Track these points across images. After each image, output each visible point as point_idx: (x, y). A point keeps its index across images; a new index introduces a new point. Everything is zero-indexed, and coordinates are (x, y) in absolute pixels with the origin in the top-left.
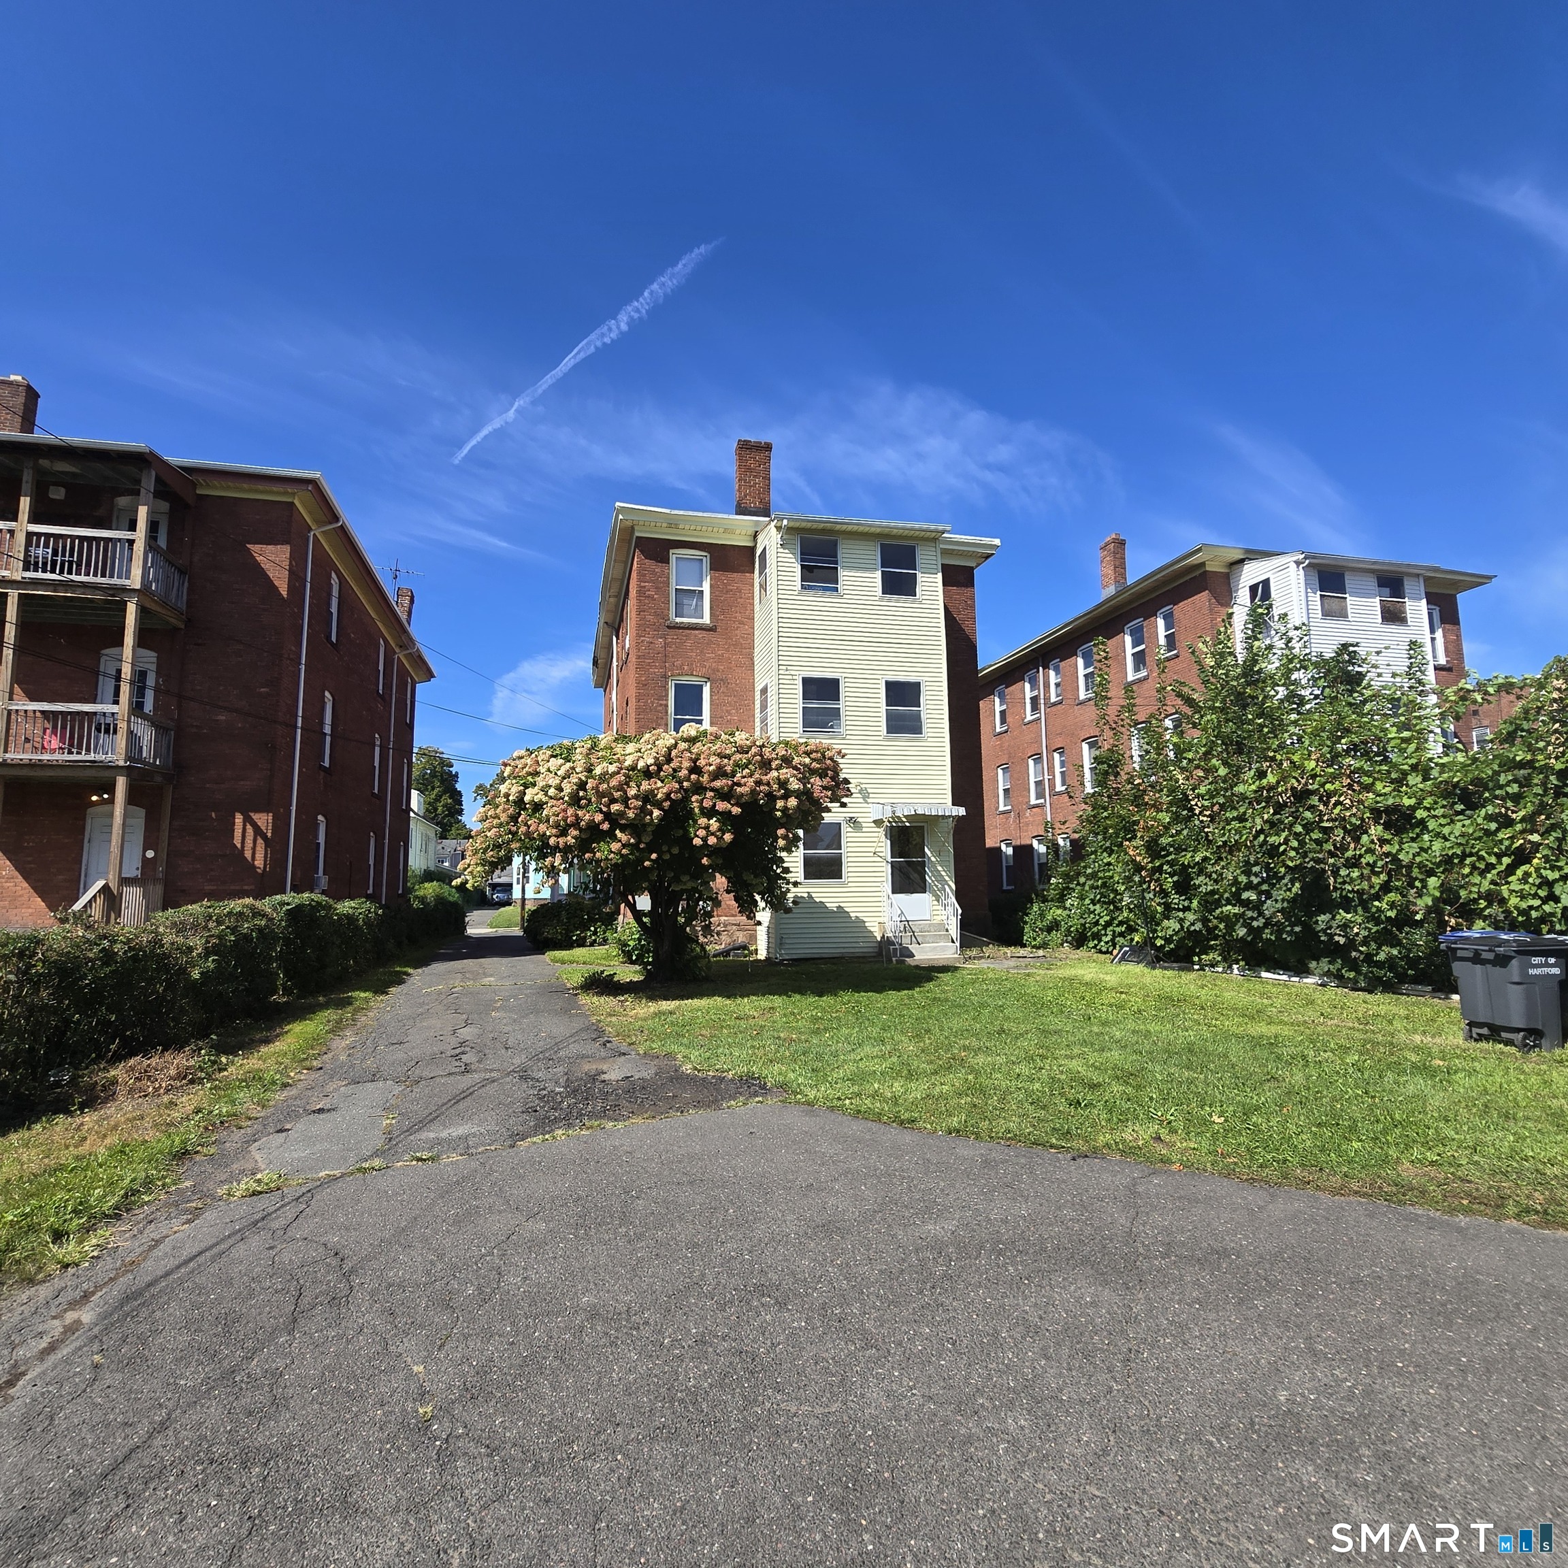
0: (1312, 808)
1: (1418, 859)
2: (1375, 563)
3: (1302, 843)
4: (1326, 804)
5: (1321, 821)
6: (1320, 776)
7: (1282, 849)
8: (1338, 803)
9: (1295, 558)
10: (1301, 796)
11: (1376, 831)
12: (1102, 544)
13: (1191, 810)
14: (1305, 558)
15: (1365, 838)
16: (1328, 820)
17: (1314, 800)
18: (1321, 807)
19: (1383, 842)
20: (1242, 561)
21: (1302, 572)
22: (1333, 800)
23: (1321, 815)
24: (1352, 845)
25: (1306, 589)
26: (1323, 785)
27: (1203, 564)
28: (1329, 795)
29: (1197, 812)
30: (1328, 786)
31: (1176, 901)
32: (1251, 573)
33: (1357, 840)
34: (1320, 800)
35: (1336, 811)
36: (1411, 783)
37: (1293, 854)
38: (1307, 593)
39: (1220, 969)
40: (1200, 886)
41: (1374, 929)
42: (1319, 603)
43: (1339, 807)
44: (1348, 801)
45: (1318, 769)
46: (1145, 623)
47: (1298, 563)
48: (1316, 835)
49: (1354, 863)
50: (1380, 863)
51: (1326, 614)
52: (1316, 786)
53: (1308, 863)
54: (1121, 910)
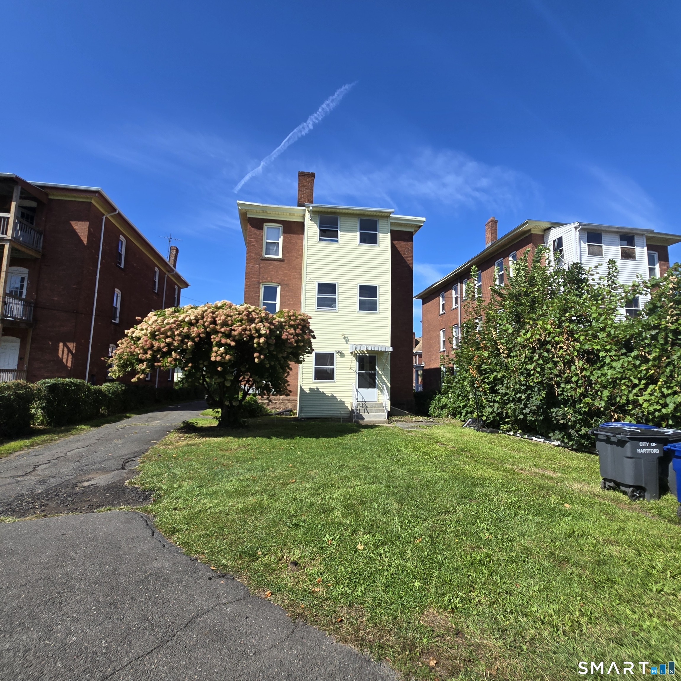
0: (548, 351)
1: (599, 380)
2: (618, 228)
3: (543, 369)
4: (556, 348)
5: (553, 357)
6: (553, 333)
7: (532, 372)
8: (561, 348)
9: (575, 226)
10: (543, 344)
11: (579, 363)
12: (487, 223)
13: (499, 350)
14: (580, 225)
15: (573, 367)
16: (557, 357)
17: (549, 346)
18: (553, 350)
19: (582, 370)
20: (549, 229)
21: (578, 233)
22: (558, 346)
23: (553, 355)
24: (568, 371)
25: (580, 241)
26: (553, 338)
27: (530, 230)
28: (558, 343)
29: (501, 351)
30: (556, 339)
31: (490, 397)
32: (554, 234)
33: (570, 368)
34: (552, 347)
35: (560, 353)
36: (600, 337)
37: (537, 375)
38: (580, 243)
39: (512, 433)
40: (499, 390)
41: (579, 417)
42: (587, 248)
43: (561, 351)
44: (565, 347)
45: (552, 329)
46: (504, 260)
47: (576, 228)
48: (549, 365)
49: (568, 381)
50: (580, 382)
51: (591, 254)
52: (550, 339)
53: (545, 380)
54: (469, 399)
